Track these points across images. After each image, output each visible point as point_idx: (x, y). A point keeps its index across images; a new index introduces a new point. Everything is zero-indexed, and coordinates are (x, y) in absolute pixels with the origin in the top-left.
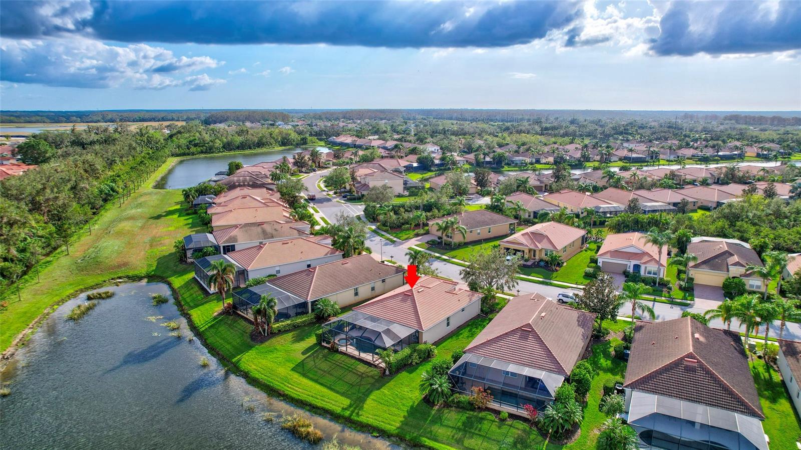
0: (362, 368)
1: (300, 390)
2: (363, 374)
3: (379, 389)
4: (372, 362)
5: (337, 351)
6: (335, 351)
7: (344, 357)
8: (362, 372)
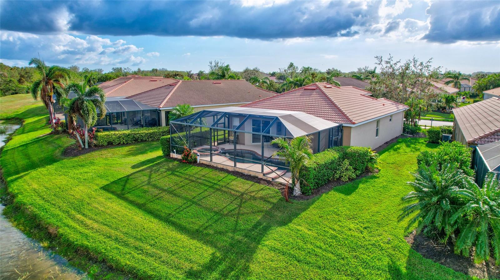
0: (240, 185)
1: (96, 225)
2: (242, 194)
3: (284, 223)
4: (261, 176)
5: (194, 162)
6: (190, 163)
7: (206, 171)
8: (242, 190)
